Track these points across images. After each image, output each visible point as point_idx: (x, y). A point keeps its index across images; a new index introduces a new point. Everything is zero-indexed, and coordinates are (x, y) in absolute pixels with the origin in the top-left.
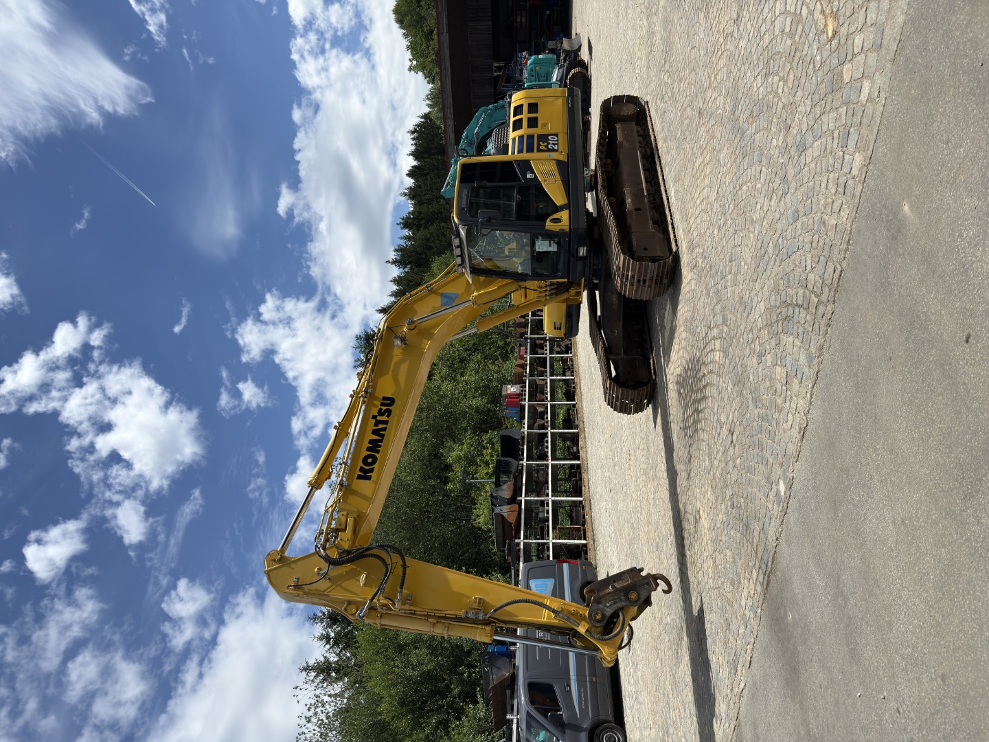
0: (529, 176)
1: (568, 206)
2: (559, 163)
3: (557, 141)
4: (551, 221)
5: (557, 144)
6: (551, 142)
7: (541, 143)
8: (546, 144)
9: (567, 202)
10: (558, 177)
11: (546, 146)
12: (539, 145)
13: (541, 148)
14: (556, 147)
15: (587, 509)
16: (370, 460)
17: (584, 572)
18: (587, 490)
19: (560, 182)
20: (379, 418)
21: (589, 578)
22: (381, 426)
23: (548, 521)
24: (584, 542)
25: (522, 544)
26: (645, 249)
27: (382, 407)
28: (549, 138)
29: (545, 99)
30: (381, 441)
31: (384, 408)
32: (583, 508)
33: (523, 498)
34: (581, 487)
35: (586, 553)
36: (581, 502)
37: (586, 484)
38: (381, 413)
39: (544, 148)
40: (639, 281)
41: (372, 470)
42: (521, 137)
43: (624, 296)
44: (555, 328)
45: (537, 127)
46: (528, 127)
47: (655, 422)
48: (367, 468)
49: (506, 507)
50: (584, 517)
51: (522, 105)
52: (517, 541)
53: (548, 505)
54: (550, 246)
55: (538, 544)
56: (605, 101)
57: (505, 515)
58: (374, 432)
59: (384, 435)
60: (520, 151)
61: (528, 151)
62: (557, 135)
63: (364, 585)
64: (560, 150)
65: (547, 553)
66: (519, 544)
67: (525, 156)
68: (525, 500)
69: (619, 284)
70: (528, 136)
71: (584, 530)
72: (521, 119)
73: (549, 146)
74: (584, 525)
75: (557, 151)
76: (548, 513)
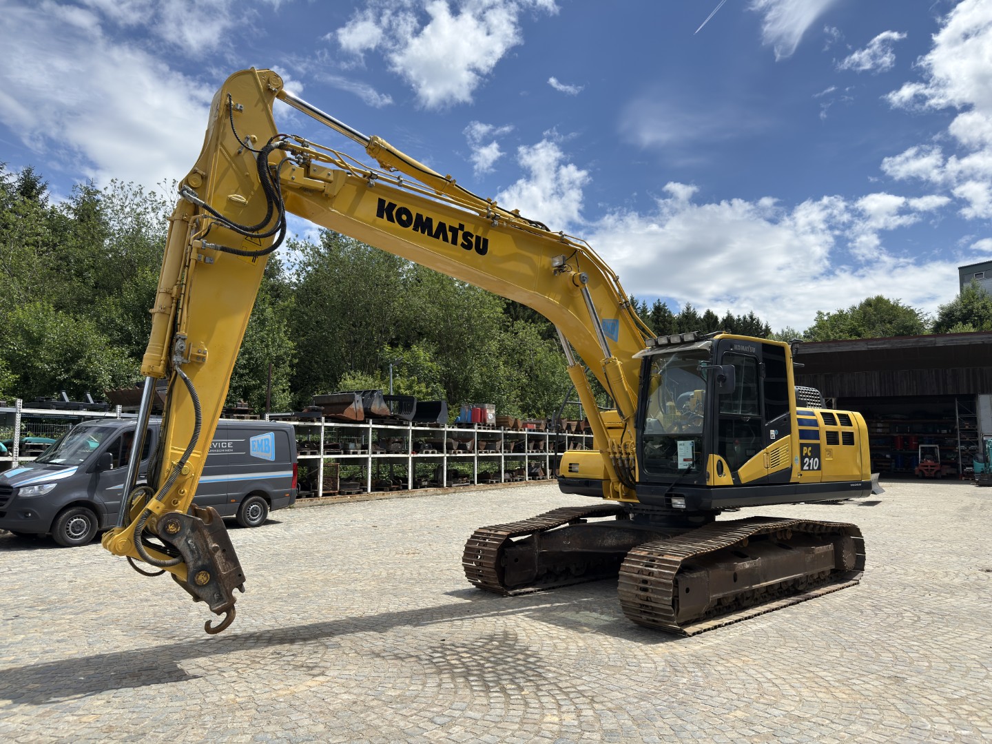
0: (773, 432)
1: (738, 484)
2: (788, 472)
3: (813, 469)
4: (720, 461)
5: (809, 469)
6: (811, 461)
7: (810, 448)
8: (809, 454)
9: (743, 482)
10: (772, 470)
11: (807, 456)
12: (807, 445)
13: (805, 448)
14: (806, 467)
15: (358, 497)
16: (404, 217)
17: (282, 495)
18: (378, 497)
19: (765, 473)
20: (460, 233)
21: (275, 501)
22: (450, 235)
23: (345, 453)
24: (321, 494)
25: (320, 424)
26: (687, 590)
27: (474, 238)
28: (816, 459)
29: (858, 454)
30: (430, 234)
31: (473, 240)
32: (359, 493)
33: (371, 425)
34: (382, 490)
35: (308, 496)
36: (365, 490)
37: (386, 496)
38: (467, 235)
39: (805, 452)
40: (645, 582)
41: (390, 219)
42: (815, 423)
43: (623, 561)
44: (570, 464)
45: (828, 443)
46: (827, 432)
47: (452, 594)
48: (394, 213)
49: (361, 406)
50: (349, 494)
51: (850, 424)
52: (323, 418)
53: (362, 453)
54: (685, 460)
55: (319, 443)
56: (858, 529)
57: (353, 406)
58: (442, 226)
59: (438, 238)
60: (801, 422)
61: (800, 431)
62: (819, 469)
63: (230, 200)
64: (802, 472)
65: (309, 452)
66: (319, 420)
67: (796, 428)
68: (368, 428)
69: (638, 553)
70: (817, 432)
71: (334, 494)
72: (835, 424)
73: (807, 459)
74: (340, 493)
75: (802, 469)
76: (354, 453)
